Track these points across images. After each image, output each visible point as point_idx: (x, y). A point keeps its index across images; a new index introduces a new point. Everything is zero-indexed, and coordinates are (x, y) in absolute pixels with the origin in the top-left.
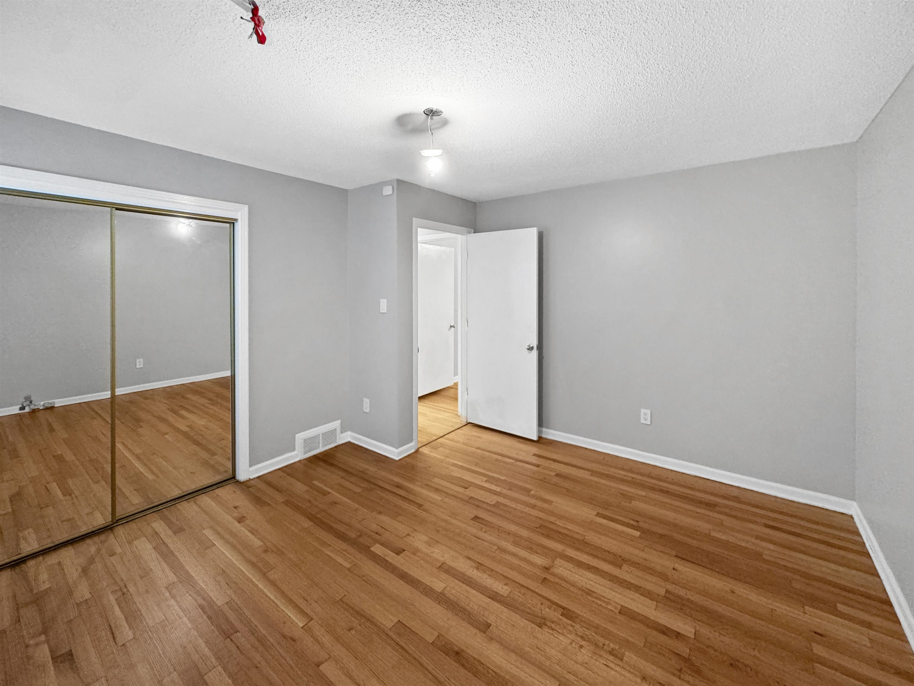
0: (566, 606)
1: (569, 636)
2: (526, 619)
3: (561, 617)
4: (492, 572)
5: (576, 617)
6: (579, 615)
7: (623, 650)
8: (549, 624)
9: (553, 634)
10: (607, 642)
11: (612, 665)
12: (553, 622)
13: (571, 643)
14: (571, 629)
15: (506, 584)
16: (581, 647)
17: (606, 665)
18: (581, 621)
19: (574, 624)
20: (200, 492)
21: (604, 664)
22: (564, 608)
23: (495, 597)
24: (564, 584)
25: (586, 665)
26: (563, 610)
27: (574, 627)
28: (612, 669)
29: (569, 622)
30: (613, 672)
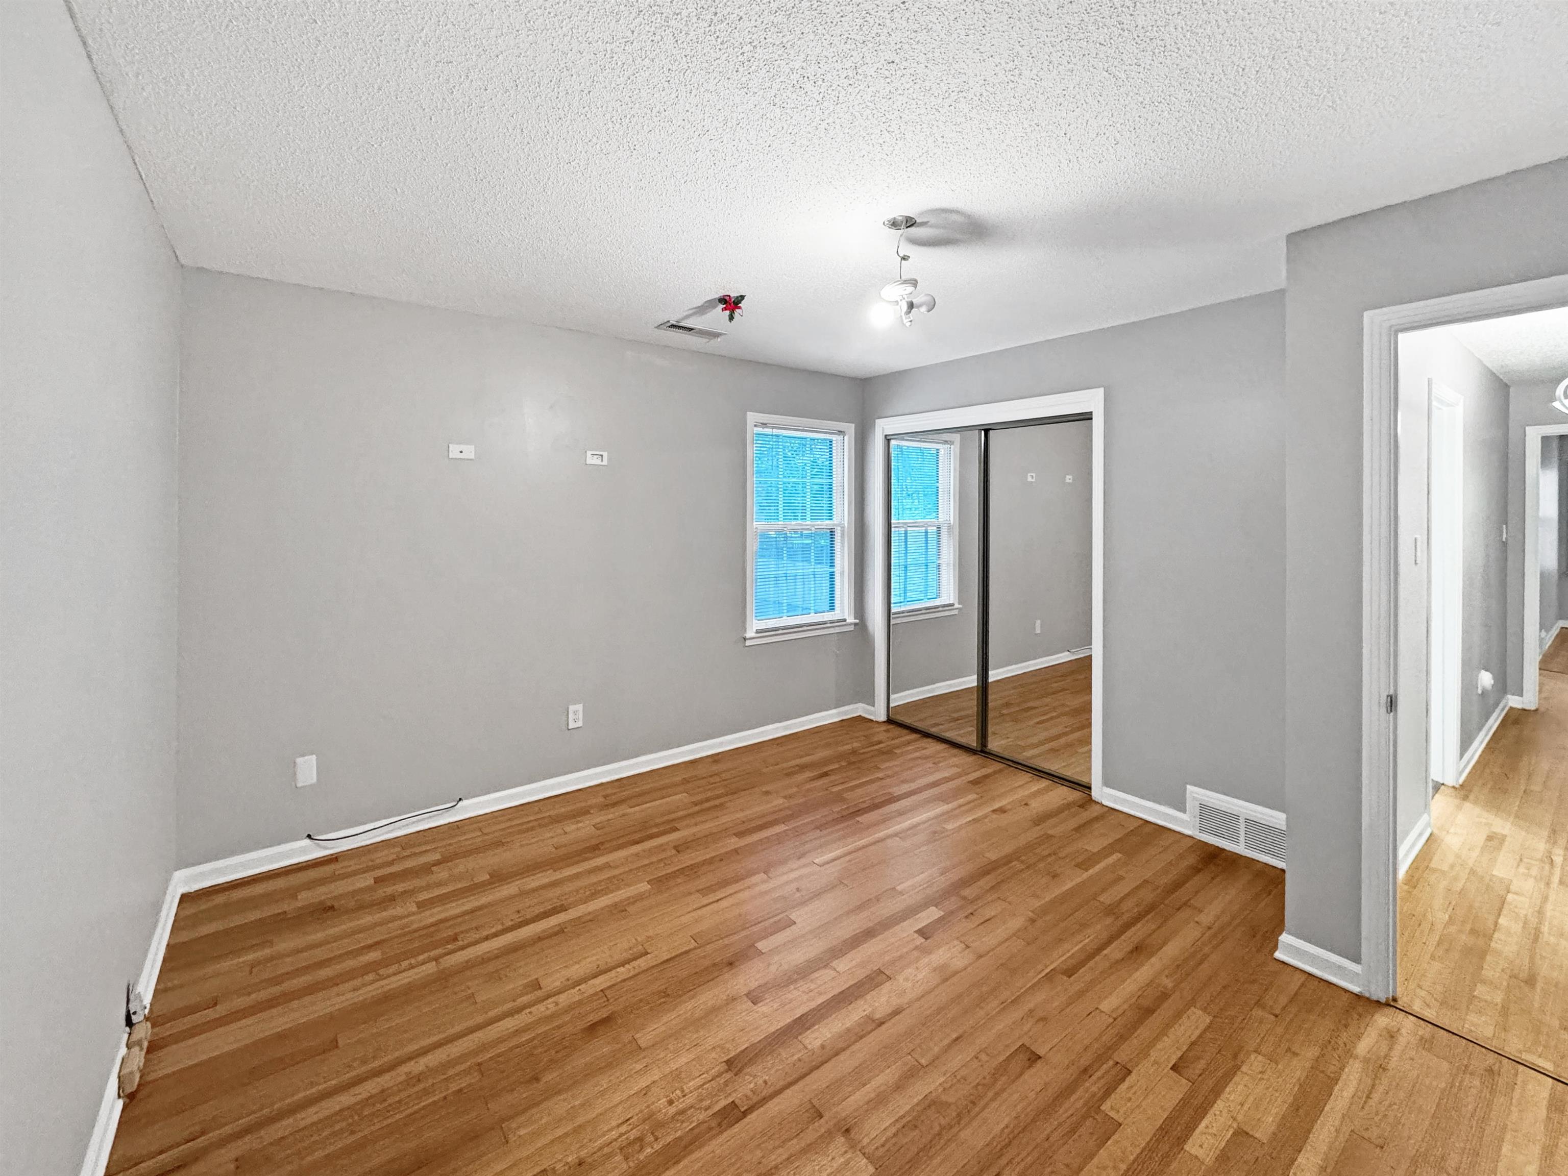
0: (746, 1120)
1: (695, 1094)
2: (746, 1049)
3: (730, 1100)
4: (857, 1035)
5: (719, 1125)
6: (721, 1133)
7: (631, 1164)
8: (727, 1076)
9: (707, 1072)
10: (657, 1147)
11: (624, 1129)
12: (726, 1084)
13: (683, 1091)
14: (707, 1103)
15: (823, 1047)
16: (671, 1102)
17: (628, 1120)
18: (711, 1129)
19: (710, 1112)
20: (1066, 783)
21: (631, 1118)
22: (745, 1114)
23: (803, 1023)
24: (795, 1145)
25: (644, 1092)
26: (742, 1110)
27: (706, 1110)
28: (619, 1126)
29: (717, 1108)
30: (614, 1123)
